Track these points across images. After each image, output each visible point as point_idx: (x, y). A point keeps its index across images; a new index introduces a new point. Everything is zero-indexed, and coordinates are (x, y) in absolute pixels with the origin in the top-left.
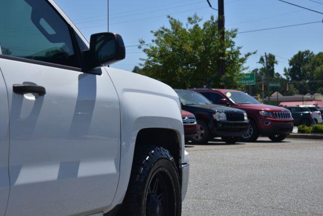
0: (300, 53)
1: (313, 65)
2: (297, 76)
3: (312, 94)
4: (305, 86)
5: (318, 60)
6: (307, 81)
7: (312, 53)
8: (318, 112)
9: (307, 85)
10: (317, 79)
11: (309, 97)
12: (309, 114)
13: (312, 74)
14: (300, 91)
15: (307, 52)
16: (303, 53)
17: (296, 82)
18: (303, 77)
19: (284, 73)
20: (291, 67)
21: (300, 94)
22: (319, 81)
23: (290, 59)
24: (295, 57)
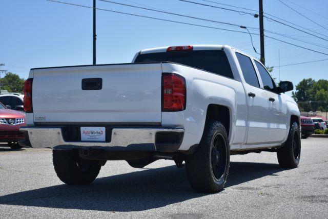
0: (304, 80)
1: (314, 89)
2: (302, 98)
3: (313, 111)
4: (308, 106)
5: (318, 86)
6: (310, 102)
7: (314, 81)
8: (324, 123)
9: (310, 105)
10: (318, 100)
11: (312, 113)
12: (318, 124)
13: (314, 96)
14: (305, 109)
15: (310, 80)
16: (307, 80)
17: (301, 102)
18: (306, 98)
19: (292, 95)
20: (298, 91)
21: (305, 111)
22: (319, 102)
23: (297, 85)
24: (301, 83)
